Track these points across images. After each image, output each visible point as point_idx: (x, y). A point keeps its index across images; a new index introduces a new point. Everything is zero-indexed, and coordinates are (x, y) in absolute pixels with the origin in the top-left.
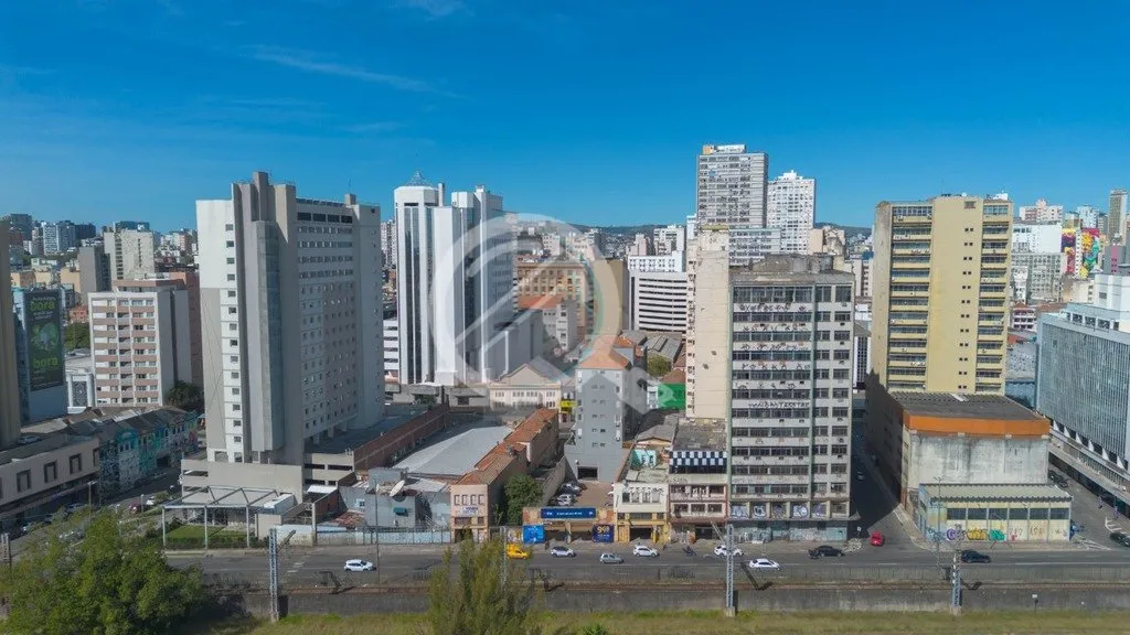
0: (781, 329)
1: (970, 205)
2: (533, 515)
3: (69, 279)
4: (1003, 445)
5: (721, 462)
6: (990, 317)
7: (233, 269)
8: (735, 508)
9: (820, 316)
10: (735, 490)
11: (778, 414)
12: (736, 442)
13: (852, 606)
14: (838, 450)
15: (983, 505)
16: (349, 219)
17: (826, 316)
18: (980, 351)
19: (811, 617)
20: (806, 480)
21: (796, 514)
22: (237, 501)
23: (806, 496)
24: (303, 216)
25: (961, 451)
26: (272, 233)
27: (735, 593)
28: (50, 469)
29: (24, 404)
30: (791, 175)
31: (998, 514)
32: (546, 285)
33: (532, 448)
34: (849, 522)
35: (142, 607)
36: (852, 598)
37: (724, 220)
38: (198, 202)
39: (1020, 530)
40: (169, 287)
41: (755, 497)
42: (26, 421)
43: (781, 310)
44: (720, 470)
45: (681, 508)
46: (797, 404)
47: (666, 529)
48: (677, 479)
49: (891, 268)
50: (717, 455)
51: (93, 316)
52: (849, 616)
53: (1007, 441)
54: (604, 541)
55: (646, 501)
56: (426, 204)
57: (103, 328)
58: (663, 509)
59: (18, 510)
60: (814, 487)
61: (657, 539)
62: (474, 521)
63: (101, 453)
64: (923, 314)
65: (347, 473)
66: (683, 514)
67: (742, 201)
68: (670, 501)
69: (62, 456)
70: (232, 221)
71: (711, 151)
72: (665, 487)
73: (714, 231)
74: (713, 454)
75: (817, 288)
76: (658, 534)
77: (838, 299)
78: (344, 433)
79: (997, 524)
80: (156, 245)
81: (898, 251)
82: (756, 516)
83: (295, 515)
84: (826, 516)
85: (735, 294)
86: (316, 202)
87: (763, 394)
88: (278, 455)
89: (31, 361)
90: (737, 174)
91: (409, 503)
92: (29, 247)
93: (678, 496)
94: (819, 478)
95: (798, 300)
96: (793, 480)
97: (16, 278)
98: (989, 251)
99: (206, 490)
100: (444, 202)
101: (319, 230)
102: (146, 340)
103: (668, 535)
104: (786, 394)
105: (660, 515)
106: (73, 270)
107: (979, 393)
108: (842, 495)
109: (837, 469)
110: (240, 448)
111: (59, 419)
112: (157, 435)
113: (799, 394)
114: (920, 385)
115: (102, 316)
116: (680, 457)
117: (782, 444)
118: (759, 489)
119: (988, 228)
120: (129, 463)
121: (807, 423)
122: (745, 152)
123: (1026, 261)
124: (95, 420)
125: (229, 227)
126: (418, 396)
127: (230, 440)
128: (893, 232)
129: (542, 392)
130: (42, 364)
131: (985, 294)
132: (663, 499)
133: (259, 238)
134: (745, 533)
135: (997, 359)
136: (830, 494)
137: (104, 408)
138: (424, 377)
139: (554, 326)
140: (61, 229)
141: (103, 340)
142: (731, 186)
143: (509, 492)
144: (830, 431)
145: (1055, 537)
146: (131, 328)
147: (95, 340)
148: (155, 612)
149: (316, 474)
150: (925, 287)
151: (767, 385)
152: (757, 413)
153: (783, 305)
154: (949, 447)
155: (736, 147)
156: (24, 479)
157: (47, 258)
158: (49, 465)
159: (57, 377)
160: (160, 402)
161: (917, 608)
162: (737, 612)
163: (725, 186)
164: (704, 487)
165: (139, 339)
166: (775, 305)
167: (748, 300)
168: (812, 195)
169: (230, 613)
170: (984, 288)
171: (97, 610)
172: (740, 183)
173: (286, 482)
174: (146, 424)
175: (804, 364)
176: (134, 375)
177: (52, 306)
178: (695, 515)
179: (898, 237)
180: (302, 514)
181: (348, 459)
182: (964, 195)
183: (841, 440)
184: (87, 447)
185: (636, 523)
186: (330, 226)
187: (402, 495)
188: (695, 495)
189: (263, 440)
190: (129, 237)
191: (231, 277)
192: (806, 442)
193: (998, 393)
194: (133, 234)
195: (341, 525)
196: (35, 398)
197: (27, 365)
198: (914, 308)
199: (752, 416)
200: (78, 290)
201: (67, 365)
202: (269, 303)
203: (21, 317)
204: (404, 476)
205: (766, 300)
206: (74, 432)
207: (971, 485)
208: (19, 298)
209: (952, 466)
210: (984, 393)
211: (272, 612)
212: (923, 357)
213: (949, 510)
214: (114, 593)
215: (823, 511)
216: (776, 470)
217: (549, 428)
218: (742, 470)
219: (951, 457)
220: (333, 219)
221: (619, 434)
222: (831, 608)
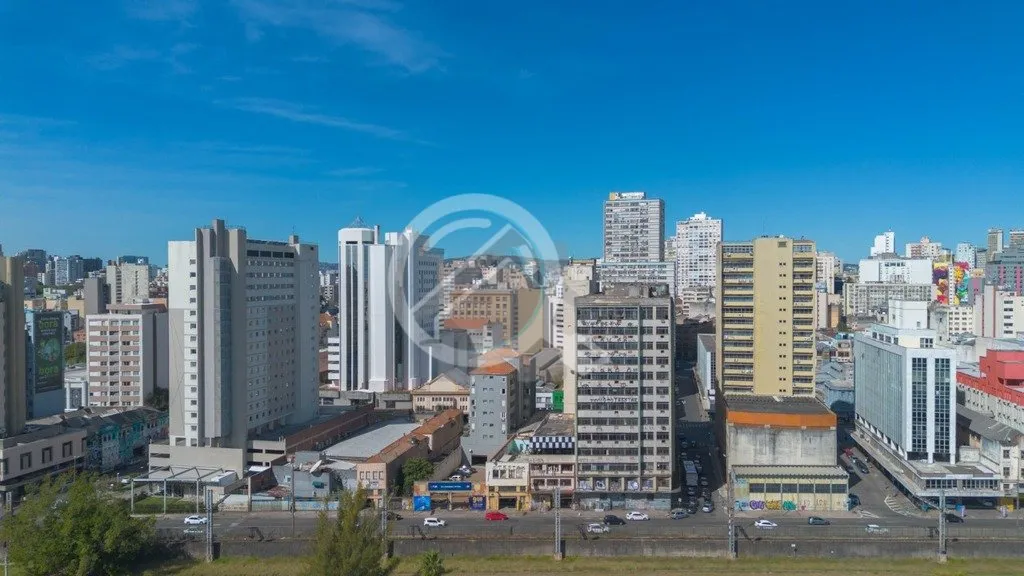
0: (614, 340)
1: (782, 244)
2: (422, 488)
3: (74, 305)
4: (800, 434)
5: (570, 446)
6: (802, 334)
7: (194, 294)
8: (582, 482)
9: (643, 331)
10: (581, 468)
11: (614, 407)
12: (581, 429)
13: (653, 552)
14: (662, 436)
15: (778, 481)
16: (291, 255)
17: (650, 331)
18: (796, 362)
19: (620, 560)
20: (637, 460)
21: (630, 487)
22: (191, 477)
23: (637, 473)
24: (252, 253)
25: (768, 439)
26: (225, 267)
27: (563, 543)
28: (47, 453)
29: (30, 404)
30: (701, 216)
31: (790, 489)
32: (477, 309)
33: (433, 438)
34: (672, 494)
35: (108, 544)
36: (653, 547)
37: (627, 255)
38: (170, 243)
39: (809, 503)
40: (152, 310)
41: (597, 473)
42: (30, 416)
43: (614, 326)
44: (568, 451)
45: (538, 482)
46: (628, 399)
47: (527, 499)
48: (536, 459)
49: (723, 294)
50: (567, 440)
51: (89, 334)
52: (649, 560)
53: (803, 431)
54: (478, 508)
55: (511, 477)
56: (364, 242)
57: (97, 344)
58: (524, 482)
59: (20, 484)
60: (643, 466)
61: (520, 507)
62: (376, 492)
63: (88, 441)
64: (749, 332)
65: (279, 456)
66: (540, 487)
67: (641, 239)
68: (530, 477)
69: (57, 443)
70: (194, 257)
71: (616, 198)
72: (527, 465)
73: (582, 264)
74: (564, 439)
75: (641, 308)
76: (521, 504)
77: (658, 317)
78: (282, 427)
79: (788, 497)
80: (151, 277)
81: (728, 281)
82: (598, 489)
83: (235, 488)
84: (653, 490)
85: (578, 313)
86: (264, 242)
87: (602, 391)
88: (226, 440)
89: (37, 369)
90: (637, 216)
91: (325, 478)
92: (43, 278)
93: (537, 473)
94: (648, 459)
95: (627, 318)
96: (626, 459)
97: (29, 304)
98: (798, 281)
99: (168, 469)
100: (379, 241)
101: (265, 264)
102: (132, 354)
103: (529, 502)
104: (619, 391)
105: (523, 488)
106: (79, 298)
107: (796, 396)
108: (666, 472)
109: (662, 451)
110: (195, 435)
111: (57, 416)
112: (134, 429)
113: (630, 391)
114: (749, 389)
115: (98, 333)
116: (538, 441)
117: (617, 431)
118: (600, 467)
119: (797, 262)
120: (111, 450)
121: (636, 414)
122: (644, 198)
123: (901, 291)
124: (86, 416)
125: (192, 262)
126: (353, 401)
127: (188, 429)
128: (723, 266)
129: (456, 397)
130: (47, 372)
131: (797, 315)
132: (525, 475)
133: (216, 270)
134: (589, 503)
135: (809, 368)
136: (656, 472)
137: (93, 408)
138: (360, 385)
139: (481, 344)
140: (71, 263)
141: (97, 354)
142: (632, 227)
143: (405, 471)
144: (655, 421)
145: (836, 508)
146: (120, 343)
147: (90, 354)
148: (117, 548)
149: (256, 457)
150: (750, 309)
151: (605, 384)
152: (597, 406)
153: (616, 321)
154: (759, 437)
155: (637, 194)
156: (26, 459)
157: (57, 288)
158: (47, 449)
159: (58, 383)
160: (141, 404)
161: (703, 554)
162: (563, 556)
163: (627, 227)
164: (557, 465)
165: (126, 353)
166: (609, 321)
167: (589, 318)
168: (720, 233)
169: (175, 556)
170: (796, 310)
171: (75, 546)
172: (639, 224)
173: (231, 461)
174: (127, 420)
175: (634, 368)
176: (120, 383)
177: (56, 325)
178: (550, 488)
179: (728, 270)
180: (242, 487)
181: (281, 445)
182: (782, 236)
183: (664, 428)
184: (77, 437)
185: (505, 494)
186: (275, 260)
187: (318, 473)
188: (550, 472)
189: (213, 429)
190: (128, 269)
191: (192, 300)
192: (636, 429)
193: (810, 396)
194: (132, 267)
195: (272, 495)
196: (38, 398)
197: (34, 372)
198: (742, 326)
199: (594, 409)
200: (82, 315)
201: (66, 375)
202: (222, 320)
203: (31, 334)
204: (322, 457)
205: (602, 318)
206: (67, 425)
207: (777, 466)
208: (30, 318)
209: (761, 453)
210: (801, 395)
211: (208, 555)
212: (751, 366)
213: (751, 485)
214: (88, 533)
215: (651, 485)
216: (614, 452)
217: (453, 425)
218: (587, 452)
219: (761, 445)
220: (278, 255)
221: (504, 428)
222: (637, 555)
